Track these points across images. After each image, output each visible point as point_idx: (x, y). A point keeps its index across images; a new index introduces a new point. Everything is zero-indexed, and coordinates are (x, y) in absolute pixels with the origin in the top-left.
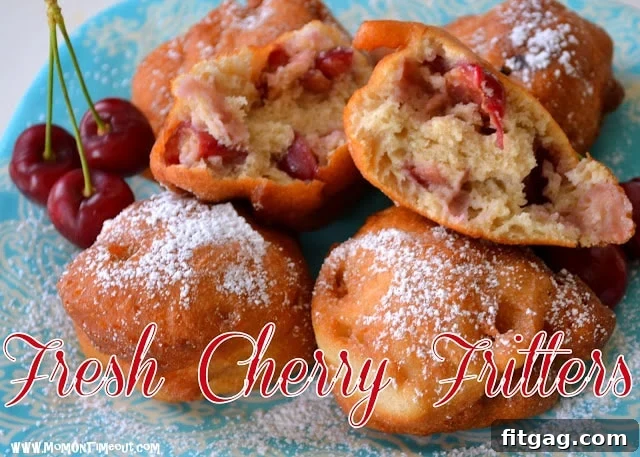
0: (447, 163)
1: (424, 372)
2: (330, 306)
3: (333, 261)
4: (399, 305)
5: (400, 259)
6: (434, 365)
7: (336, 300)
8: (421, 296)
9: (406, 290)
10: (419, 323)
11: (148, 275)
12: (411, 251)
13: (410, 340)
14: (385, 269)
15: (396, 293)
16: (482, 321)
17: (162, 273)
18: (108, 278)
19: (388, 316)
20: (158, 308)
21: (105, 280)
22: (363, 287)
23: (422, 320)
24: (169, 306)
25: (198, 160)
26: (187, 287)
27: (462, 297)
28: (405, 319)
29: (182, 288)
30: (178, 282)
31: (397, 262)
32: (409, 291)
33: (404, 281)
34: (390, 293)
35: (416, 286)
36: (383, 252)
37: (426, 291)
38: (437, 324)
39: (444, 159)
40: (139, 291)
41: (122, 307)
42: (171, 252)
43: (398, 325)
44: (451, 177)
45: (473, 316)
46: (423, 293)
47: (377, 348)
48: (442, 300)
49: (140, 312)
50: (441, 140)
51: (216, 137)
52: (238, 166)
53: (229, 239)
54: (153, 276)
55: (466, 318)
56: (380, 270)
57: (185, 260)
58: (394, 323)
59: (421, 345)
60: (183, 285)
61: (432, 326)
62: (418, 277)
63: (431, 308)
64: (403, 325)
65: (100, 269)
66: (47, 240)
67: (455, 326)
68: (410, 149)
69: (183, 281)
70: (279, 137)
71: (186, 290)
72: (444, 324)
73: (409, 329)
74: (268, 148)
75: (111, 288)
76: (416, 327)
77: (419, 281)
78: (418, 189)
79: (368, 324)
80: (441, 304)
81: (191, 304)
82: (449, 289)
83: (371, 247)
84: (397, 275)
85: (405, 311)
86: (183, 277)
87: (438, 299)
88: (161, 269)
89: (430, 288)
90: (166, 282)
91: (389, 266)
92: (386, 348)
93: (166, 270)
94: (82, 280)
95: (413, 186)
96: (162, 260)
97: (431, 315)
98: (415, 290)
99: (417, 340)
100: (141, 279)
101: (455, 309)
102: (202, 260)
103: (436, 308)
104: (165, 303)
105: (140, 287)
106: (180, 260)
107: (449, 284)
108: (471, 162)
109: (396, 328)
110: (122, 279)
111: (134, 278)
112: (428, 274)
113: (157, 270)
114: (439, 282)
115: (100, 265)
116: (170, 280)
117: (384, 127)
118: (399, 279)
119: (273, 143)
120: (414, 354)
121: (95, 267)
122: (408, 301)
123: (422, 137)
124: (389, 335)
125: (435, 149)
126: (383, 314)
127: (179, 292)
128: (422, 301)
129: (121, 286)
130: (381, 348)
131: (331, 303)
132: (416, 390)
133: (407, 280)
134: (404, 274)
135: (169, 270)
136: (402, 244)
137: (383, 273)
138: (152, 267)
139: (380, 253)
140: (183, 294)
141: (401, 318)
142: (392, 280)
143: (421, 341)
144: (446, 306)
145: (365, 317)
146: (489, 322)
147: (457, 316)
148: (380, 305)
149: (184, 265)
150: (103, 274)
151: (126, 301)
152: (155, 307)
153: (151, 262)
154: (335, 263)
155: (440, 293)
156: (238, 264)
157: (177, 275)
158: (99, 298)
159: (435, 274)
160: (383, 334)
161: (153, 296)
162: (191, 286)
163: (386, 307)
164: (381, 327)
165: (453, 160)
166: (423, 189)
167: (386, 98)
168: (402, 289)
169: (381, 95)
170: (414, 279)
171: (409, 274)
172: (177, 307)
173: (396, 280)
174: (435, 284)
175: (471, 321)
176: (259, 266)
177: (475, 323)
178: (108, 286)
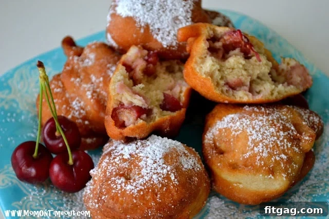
0: (242, 75)
1: (282, 165)
2: (222, 159)
3: (209, 140)
4: (258, 143)
5: (244, 124)
6: (285, 160)
7: (222, 155)
8: (265, 135)
9: (257, 135)
10: (271, 146)
11: (152, 177)
12: (246, 119)
13: (271, 155)
14: (240, 132)
15: (253, 138)
16: (292, 134)
17: (158, 173)
18: (133, 188)
19: (256, 149)
20: (166, 190)
21: (132, 189)
22: (234, 144)
23: (272, 144)
24: (170, 186)
25: (137, 119)
26: (172, 174)
27: (281, 127)
28: (264, 147)
29: (171, 176)
30: (168, 174)
31: (243, 126)
32: (259, 135)
33: (254, 132)
34: (250, 139)
35: (260, 131)
36: (233, 125)
37: (266, 132)
38: (278, 142)
39: (240, 74)
40: (153, 186)
41: (149, 197)
42: (154, 163)
43: (263, 151)
44: (246, 81)
45: (289, 134)
46: (265, 133)
47: (259, 165)
48: (275, 132)
49: (159, 196)
50: (236, 66)
51: (141, 106)
52: (152, 116)
53: (169, 148)
54: (155, 177)
55: (287, 135)
56: (238, 133)
57: (163, 164)
58: (261, 151)
59: (276, 155)
60: (170, 175)
61: (277, 145)
62: (259, 128)
63: (272, 138)
64: (265, 149)
65: (125, 186)
66: (48, 198)
67: (285, 140)
68: (225, 75)
69: (169, 173)
70: (159, 96)
71: (173, 176)
72: (281, 142)
73: (269, 150)
74: (157, 103)
75: (139, 192)
76: (270, 148)
77: (260, 129)
78: (233, 92)
79: (248, 157)
80: (275, 134)
81: (178, 181)
82: (274, 127)
83: (225, 126)
84: (248, 131)
85: (263, 144)
86: (168, 171)
87: (273, 133)
88: (155, 172)
89: (266, 130)
90: (162, 177)
91: (241, 129)
92: (263, 162)
93: (158, 171)
94: (119, 195)
95: (231, 92)
96: (153, 169)
97: (274, 140)
98: (261, 133)
99: (273, 153)
100: (150, 180)
101: (282, 133)
102: (170, 160)
103: (274, 136)
104: (167, 186)
105: (152, 184)
106: (161, 164)
107: (273, 124)
108: (251, 72)
109: (262, 152)
110: (141, 185)
111: (146, 182)
112: (261, 124)
113: (154, 174)
114: (268, 125)
115: (123, 185)
116: (163, 175)
117: (214, 68)
118: (251, 132)
119: (157, 100)
120: (275, 159)
121: (121, 187)
122: (261, 139)
123: (227, 68)
124: (261, 157)
125: (235, 71)
126: (253, 149)
127: (170, 178)
128: (267, 136)
129: (143, 188)
130: (261, 164)
131: (221, 157)
132: (283, 175)
133: (255, 131)
134: (251, 129)
135: (159, 170)
136: (240, 119)
137: (241, 133)
138: (151, 173)
139: (231, 127)
140: (173, 178)
141: (262, 147)
142: (248, 134)
143: (275, 153)
144: (278, 134)
145: (244, 155)
146: (295, 133)
147: (284, 136)
148: (249, 147)
149: (164, 165)
150: (129, 187)
151: (150, 194)
152: (164, 190)
153: (148, 171)
154: (211, 140)
155: (272, 130)
156: (181, 156)
157: (165, 171)
158: (136, 198)
159: (265, 123)
160: (258, 158)
161: (161, 185)
162: (174, 173)
163: (252, 146)
164: (255, 155)
165: (244, 73)
166: (235, 91)
167: (206, 57)
168: (255, 135)
169: (203, 56)
170: (258, 129)
171: (254, 128)
172: (173, 185)
173: (250, 133)
174: (267, 127)
175: (289, 136)
176: (189, 154)
177: (290, 136)
178: (136, 191)
